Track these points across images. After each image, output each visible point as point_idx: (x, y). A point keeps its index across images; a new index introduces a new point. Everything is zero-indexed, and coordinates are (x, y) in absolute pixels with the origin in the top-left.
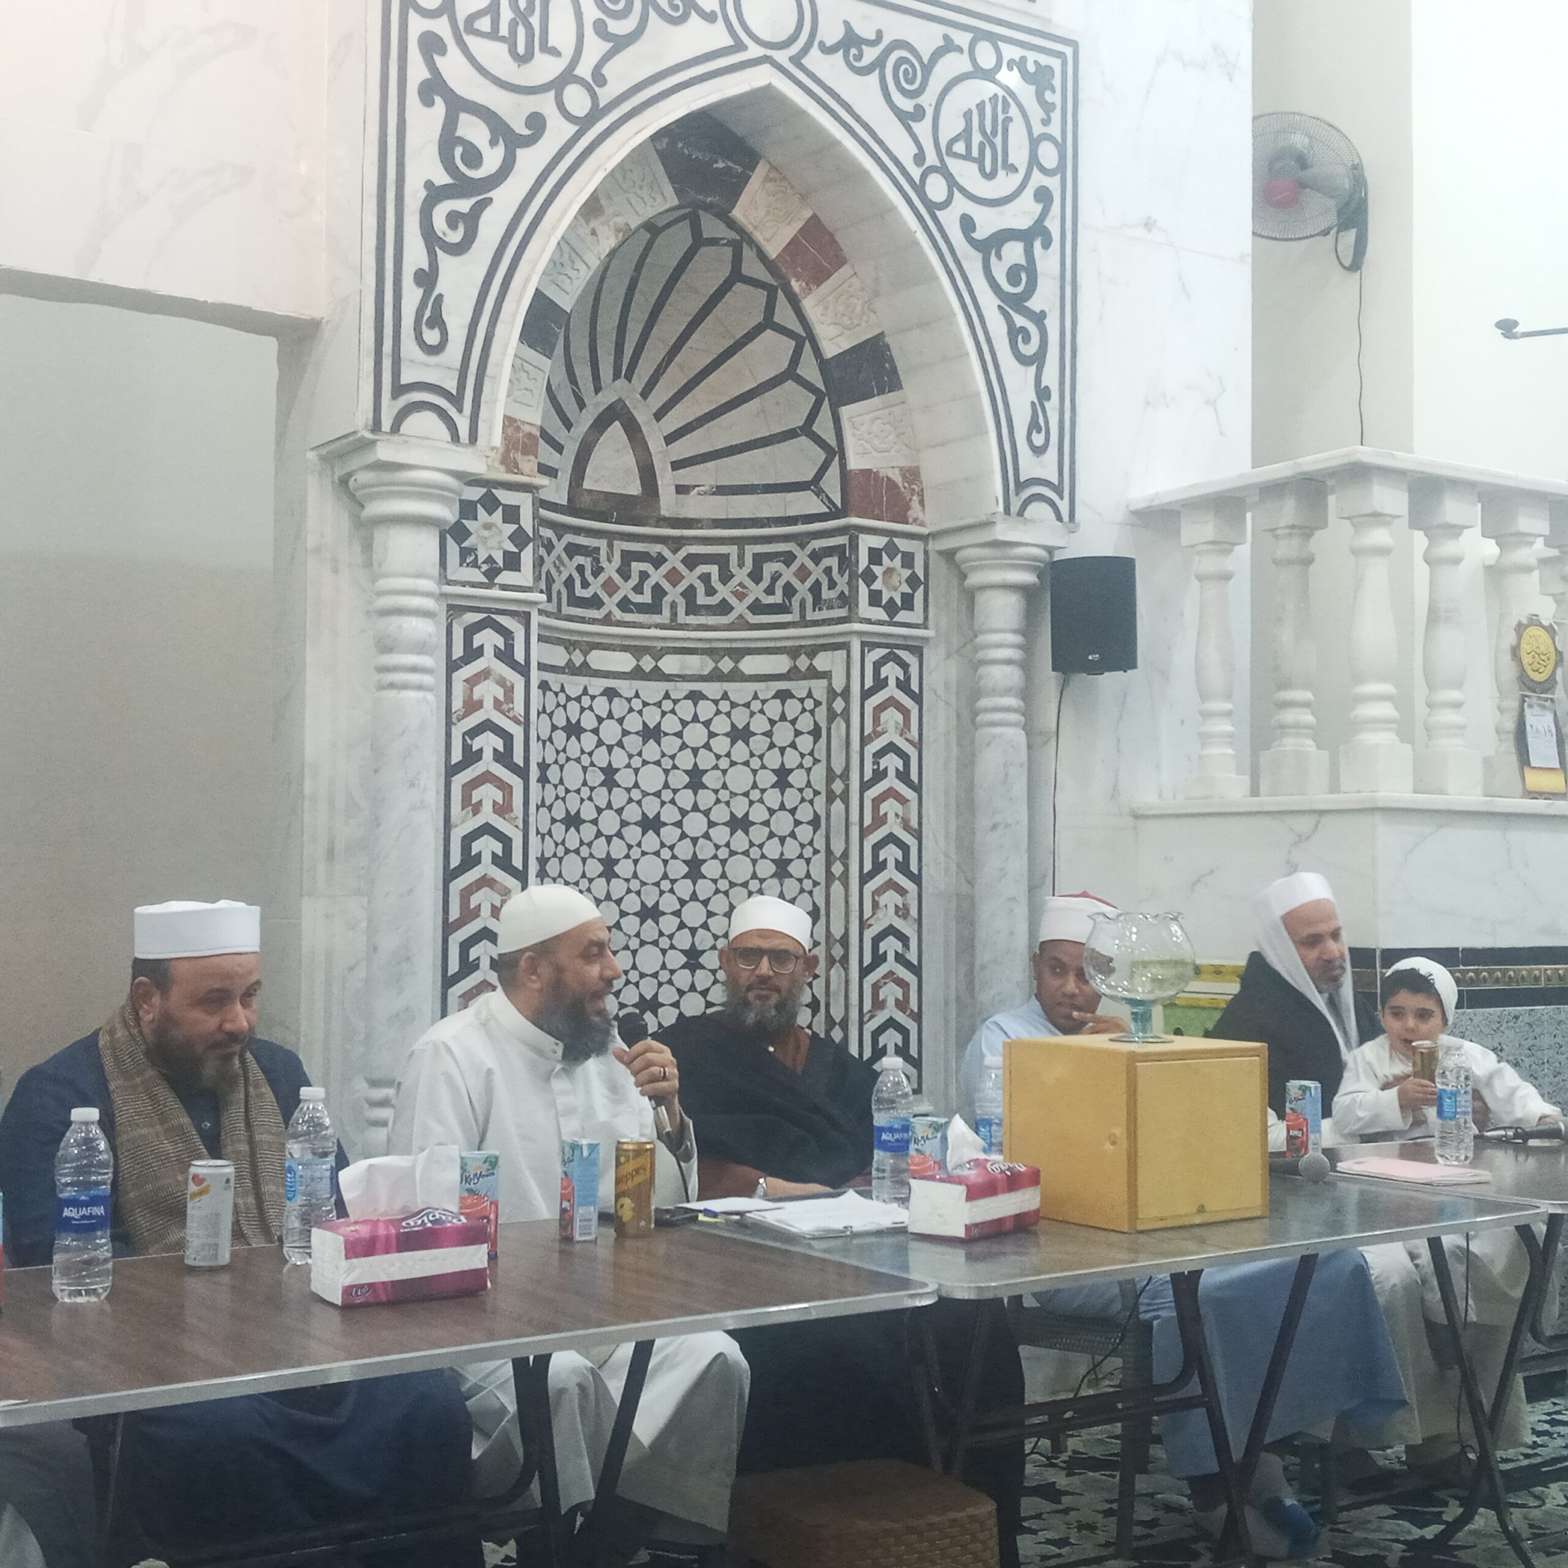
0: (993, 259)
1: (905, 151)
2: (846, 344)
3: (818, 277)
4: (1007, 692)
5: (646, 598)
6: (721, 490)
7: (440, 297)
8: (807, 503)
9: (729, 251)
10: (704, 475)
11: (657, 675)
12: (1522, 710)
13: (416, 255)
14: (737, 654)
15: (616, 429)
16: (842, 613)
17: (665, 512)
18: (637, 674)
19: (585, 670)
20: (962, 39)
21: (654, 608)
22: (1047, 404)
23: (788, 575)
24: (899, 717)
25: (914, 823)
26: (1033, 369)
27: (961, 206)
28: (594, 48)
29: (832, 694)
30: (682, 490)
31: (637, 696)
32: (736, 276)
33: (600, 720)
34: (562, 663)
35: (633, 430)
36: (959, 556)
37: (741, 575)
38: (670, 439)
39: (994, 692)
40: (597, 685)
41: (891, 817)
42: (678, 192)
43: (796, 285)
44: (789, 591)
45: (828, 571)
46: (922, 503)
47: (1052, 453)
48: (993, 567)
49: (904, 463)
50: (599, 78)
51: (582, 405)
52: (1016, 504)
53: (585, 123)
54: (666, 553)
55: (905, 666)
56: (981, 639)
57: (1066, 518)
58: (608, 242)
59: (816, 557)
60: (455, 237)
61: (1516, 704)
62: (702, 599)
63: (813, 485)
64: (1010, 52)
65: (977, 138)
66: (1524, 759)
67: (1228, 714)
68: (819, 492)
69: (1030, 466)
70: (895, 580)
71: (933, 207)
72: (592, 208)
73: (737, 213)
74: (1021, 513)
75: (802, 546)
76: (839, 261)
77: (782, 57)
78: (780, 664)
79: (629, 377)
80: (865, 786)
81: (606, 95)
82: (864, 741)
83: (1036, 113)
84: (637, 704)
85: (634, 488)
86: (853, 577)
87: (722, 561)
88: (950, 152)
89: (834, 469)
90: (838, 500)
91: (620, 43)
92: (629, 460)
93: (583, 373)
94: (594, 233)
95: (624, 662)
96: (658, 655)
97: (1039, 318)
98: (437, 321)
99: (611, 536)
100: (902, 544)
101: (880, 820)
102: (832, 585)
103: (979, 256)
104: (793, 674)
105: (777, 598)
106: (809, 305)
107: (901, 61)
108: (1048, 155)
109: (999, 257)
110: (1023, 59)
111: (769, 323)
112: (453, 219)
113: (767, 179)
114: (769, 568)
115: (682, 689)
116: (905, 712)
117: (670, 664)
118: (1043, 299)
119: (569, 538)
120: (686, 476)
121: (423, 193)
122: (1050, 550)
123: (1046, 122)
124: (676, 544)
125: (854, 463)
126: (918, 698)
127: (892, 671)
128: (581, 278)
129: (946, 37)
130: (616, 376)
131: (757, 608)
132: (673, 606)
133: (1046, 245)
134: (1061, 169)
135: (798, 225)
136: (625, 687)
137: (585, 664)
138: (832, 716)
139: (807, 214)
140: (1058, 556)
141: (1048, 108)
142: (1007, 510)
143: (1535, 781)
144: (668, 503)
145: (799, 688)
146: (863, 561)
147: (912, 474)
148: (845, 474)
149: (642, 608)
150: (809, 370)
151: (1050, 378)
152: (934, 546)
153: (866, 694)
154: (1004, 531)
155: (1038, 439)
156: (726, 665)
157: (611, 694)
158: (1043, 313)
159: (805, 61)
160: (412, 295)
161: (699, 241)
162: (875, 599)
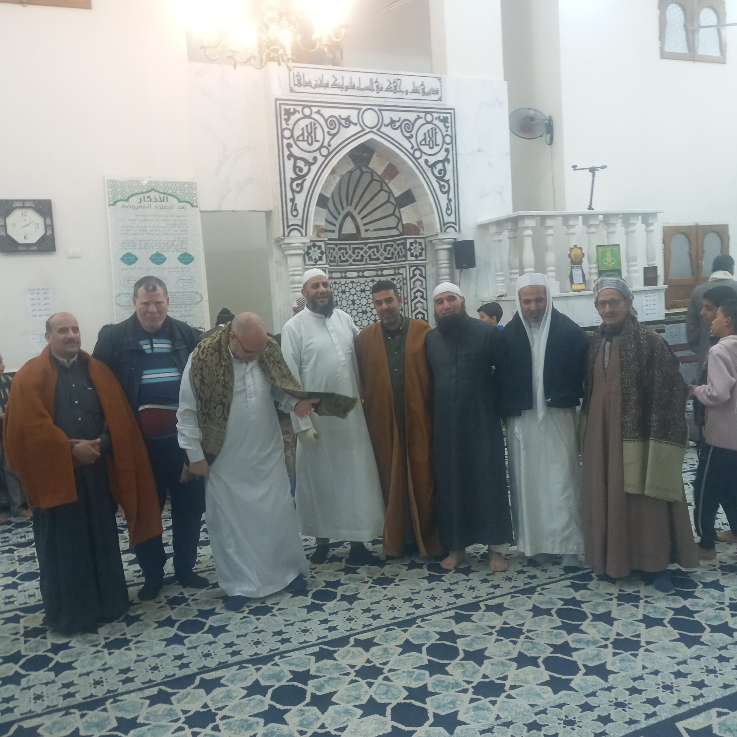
0: (434, 169)
1: (408, 146)
2: (400, 193)
3: (392, 177)
4: (445, 275)
5: (359, 258)
6: (376, 230)
7: (296, 204)
8: (395, 232)
9: (370, 174)
10: (371, 227)
11: (363, 277)
12: (571, 270)
13: (290, 195)
14: (382, 270)
15: (349, 218)
16: (403, 259)
17: (362, 237)
18: (358, 277)
19: (346, 277)
20: (422, 115)
21: (361, 260)
22: (451, 203)
23: (392, 250)
24: (420, 283)
25: (426, 308)
26: (446, 195)
27: (425, 157)
28: (328, 138)
29: (403, 279)
30: (366, 231)
31: (359, 282)
32: (372, 180)
33: (350, 289)
34: (339, 276)
35: (353, 218)
36: (433, 242)
37: (381, 250)
38: (362, 219)
39: (443, 275)
40: (349, 281)
41: (419, 307)
42: (355, 164)
43: (386, 181)
44: (393, 254)
45: (401, 249)
46: (423, 229)
47: (453, 215)
48: (440, 245)
49: (418, 220)
50: (329, 145)
51: (339, 214)
52: (444, 229)
53: (326, 157)
54: (363, 246)
55: (421, 270)
56: (440, 262)
57: (458, 230)
58: (338, 179)
59: (398, 245)
60: (298, 189)
61: (570, 268)
62: (373, 257)
63: (396, 228)
64: (436, 115)
65: (428, 139)
66: (572, 282)
67: (502, 275)
68: (398, 229)
69: (447, 219)
70: (417, 250)
71: (416, 159)
72: (333, 172)
73: (370, 166)
74: (445, 231)
75: (395, 243)
76: (397, 173)
77: (374, 130)
78: (392, 272)
79: (351, 205)
80: (412, 301)
81: (331, 149)
82: (411, 290)
83: (444, 129)
84: (359, 284)
85: (354, 232)
86: (406, 250)
87: (377, 247)
88: (421, 145)
89: (400, 224)
90: (401, 231)
91: (334, 136)
92: (352, 225)
93: (339, 206)
94: (334, 178)
95: (355, 274)
96: (363, 272)
97: (447, 182)
98: (296, 209)
99: (350, 244)
100: (418, 240)
101: (416, 308)
102: (402, 252)
103: (430, 169)
104: (395, 274)
105: (390, 256)
106: (390, 185)
107: (407, 124)
108: (448, 139)
109: (436, 168)
110: (440, 116)
111: (382, 189)
112: (297, 185)
113: (377, 156)
114: (388, 248)
115: (369, 279)
116: (422, 281)
117: (366, 274)
118: (449, 176)
119: (339, 246)
120: (367, 227)
121: (290, 181)
122: (455, 239)
123: (447, 131)
124: (366, 244)
125: (405, 222)
126: (425, 278)
127: (417, 272)
128: (332, 188)
129: (418, 115)
130: (348, 205)
131: (386, 258)
132: (366, 259)
133: (449, 163)
134: (451, 142)
135: (386, 166)
136: (356, 280)
137: (345, 276)
138: (404, 284)
139: (388, 163)
140: (458, 240)
141: (447, 127)
142: (441, 231)
143: (575, 287)
144: (363, 234)
145: (396, 277)
146: (408, 246)
147: (420, 223)
148: (403, 225)
149: (358, 261)
150: (392, 200)
151: (451, 196)
152: (427, 240)
153: (411, 278)
154: (441, 236)
155: (449, 212)
156: (379, 273)
157: (352, 282)
158: (449, 180)
159: (381, 130)
160: (290, 204)
161: (362, 173)
162: (412, 255)
